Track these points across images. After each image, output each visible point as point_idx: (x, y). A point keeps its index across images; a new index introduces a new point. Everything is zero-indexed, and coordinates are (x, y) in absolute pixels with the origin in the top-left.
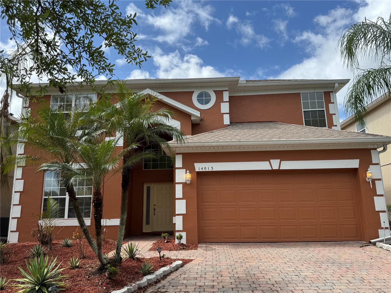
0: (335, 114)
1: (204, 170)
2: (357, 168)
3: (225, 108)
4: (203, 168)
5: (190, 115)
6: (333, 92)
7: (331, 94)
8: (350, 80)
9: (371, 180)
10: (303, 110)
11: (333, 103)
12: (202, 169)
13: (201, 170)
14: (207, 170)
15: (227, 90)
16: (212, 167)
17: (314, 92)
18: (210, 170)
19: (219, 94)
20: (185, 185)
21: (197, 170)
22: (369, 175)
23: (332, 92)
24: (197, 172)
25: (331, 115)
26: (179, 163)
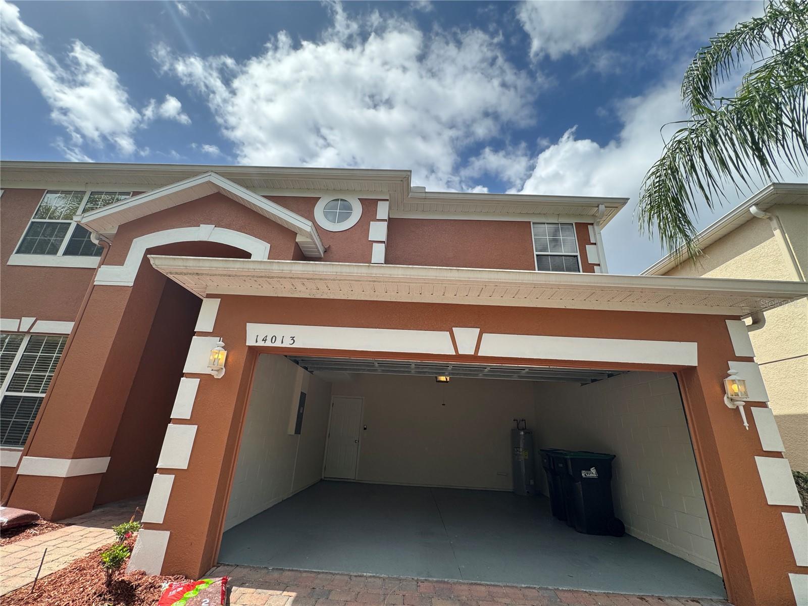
0: (599, 265)
1: (268, 344)
2: (696, 367)
3: (378, 231)
4: (269, 339)
5: (294, 232)
6: (595, 225)
7: (590, 227)
8: (628, 199)
9: (744, 403)
10: (535, 253)
11: (595, 244)
12: (264, 340)
13: (261, 343)
14: (278, 344)
15: (387, 200)
16: (293, 338)
17: (557, 222)
18: (287, 344)
19: (369, 206)
20: (206, 381)
21: (250, 342)
22: (733, 388)
23: (592, 224)
24: (249, 347)
25: (591, 265)
26: (206, 319)
